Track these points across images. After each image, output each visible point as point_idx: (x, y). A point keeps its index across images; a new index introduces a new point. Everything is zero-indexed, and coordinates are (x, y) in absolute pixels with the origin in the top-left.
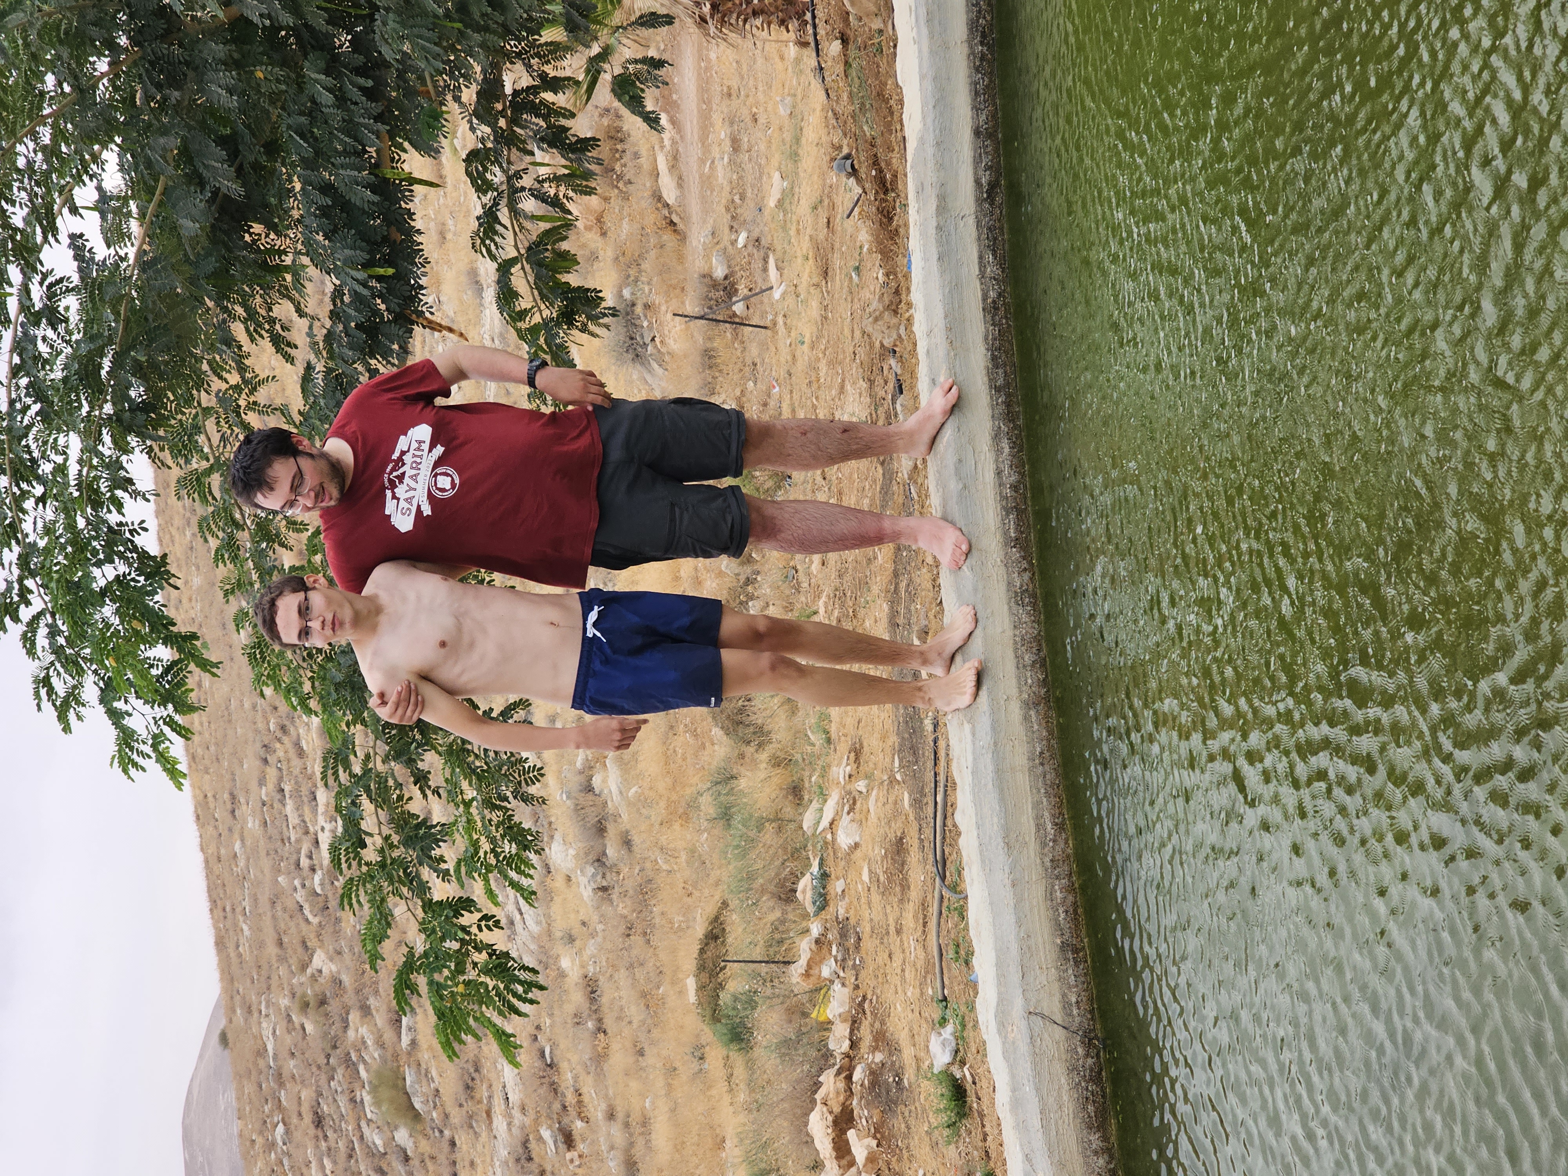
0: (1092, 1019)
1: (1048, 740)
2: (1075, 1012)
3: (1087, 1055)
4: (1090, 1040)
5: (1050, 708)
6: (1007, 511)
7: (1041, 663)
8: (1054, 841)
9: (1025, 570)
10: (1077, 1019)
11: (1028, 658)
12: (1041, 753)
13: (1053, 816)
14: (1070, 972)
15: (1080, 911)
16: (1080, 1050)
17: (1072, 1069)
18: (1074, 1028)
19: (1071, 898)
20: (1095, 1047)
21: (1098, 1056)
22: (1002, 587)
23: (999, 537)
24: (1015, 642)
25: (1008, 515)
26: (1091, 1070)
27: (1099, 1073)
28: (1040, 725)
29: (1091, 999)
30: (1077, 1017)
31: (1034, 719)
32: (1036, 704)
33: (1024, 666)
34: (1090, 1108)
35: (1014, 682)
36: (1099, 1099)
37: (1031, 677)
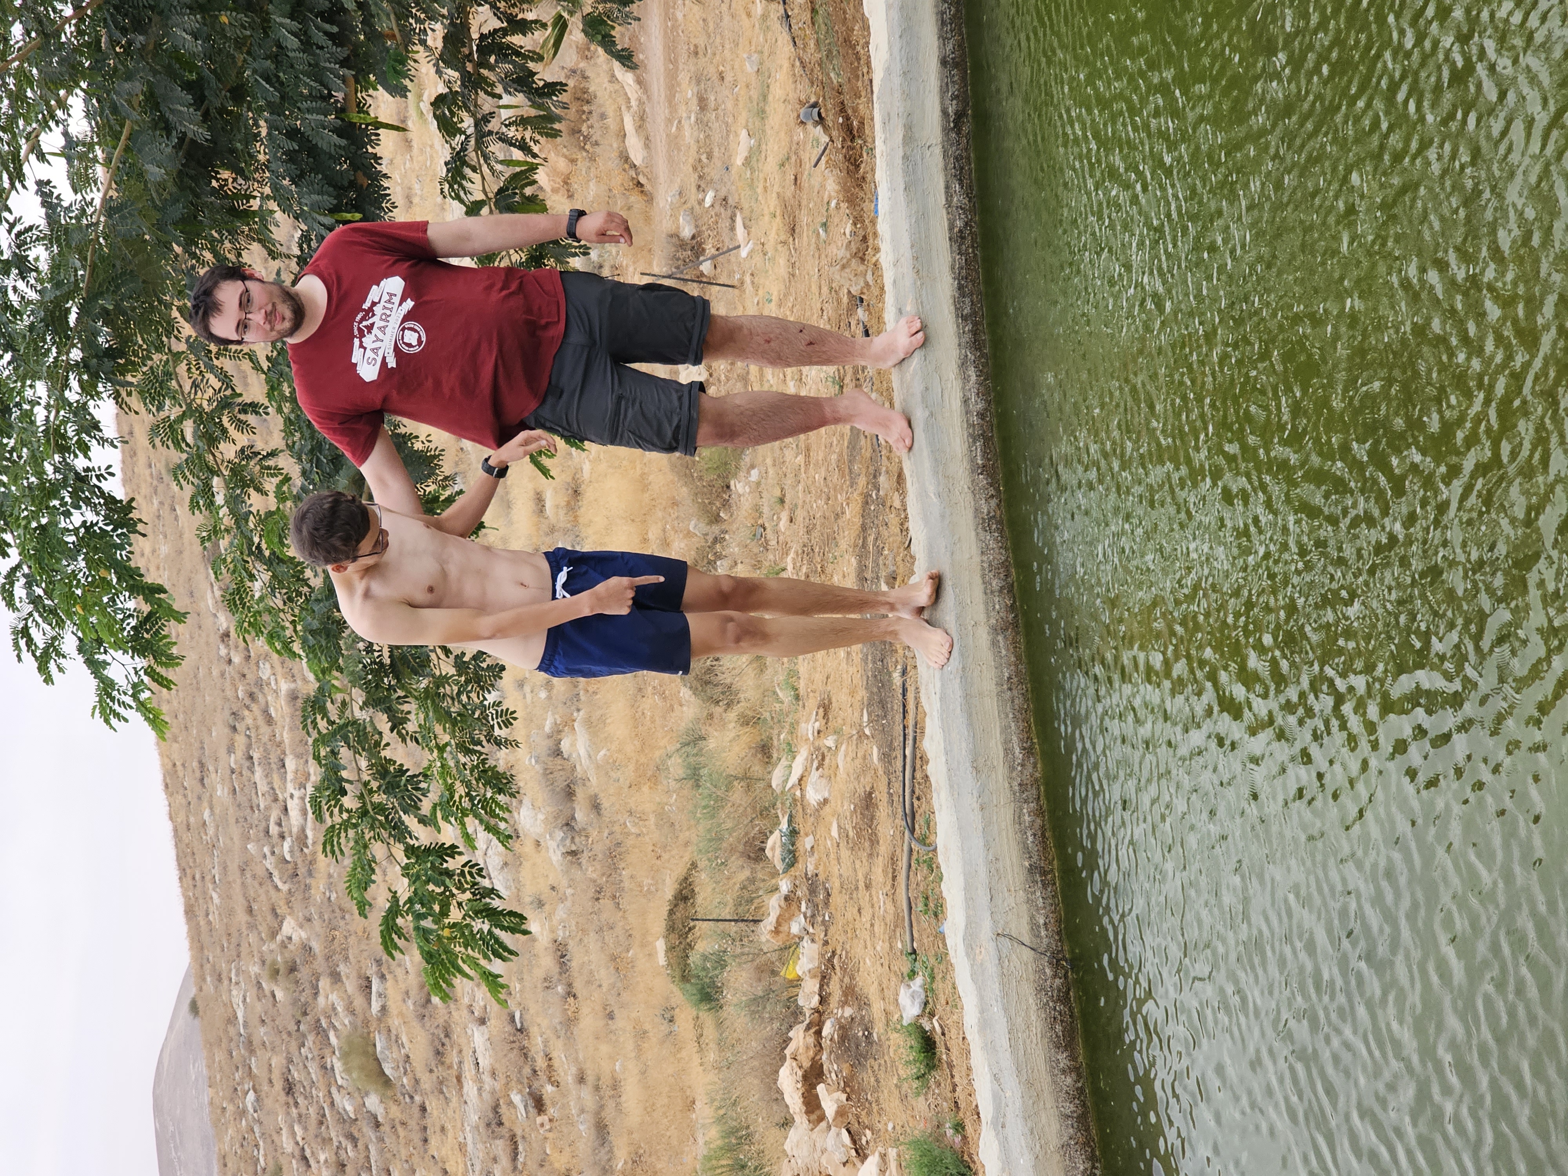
0: (1060, 940)
1: (1016, 665)
2: (1043, 933)
3: (1055, 976)
4: (1058, 961)
5: (1017, 633)
6: (974, 438)
7: (1009, 589)
8: (1023, 765)
9: (992, 496)
10: (1046, 941)
11: (996, 584)
12: (1009, 678)
13: (1021, 740)
14: (1039, 894)
15: (1048, 834)
16: (1048, 971)
17: (1040, 990)
18: (1042, 949)
19: (1039, 821)
20: (1063, 967)
21: (1066, 976)
22: (969, 514)
23: (966, 464)
24: (983, 569)
25: (974, 442)
26: (1059, 990)
27: (1067, 993)
28: (1008, 650)
29: (1059, 921)
30: (1045, 938)
31: (1002, 644)
32: (1004, 630)
33: (992, 592)
34: (1058, 1028)
35: (981, 608)
36: (1068, 1019)
37: (999, 603)
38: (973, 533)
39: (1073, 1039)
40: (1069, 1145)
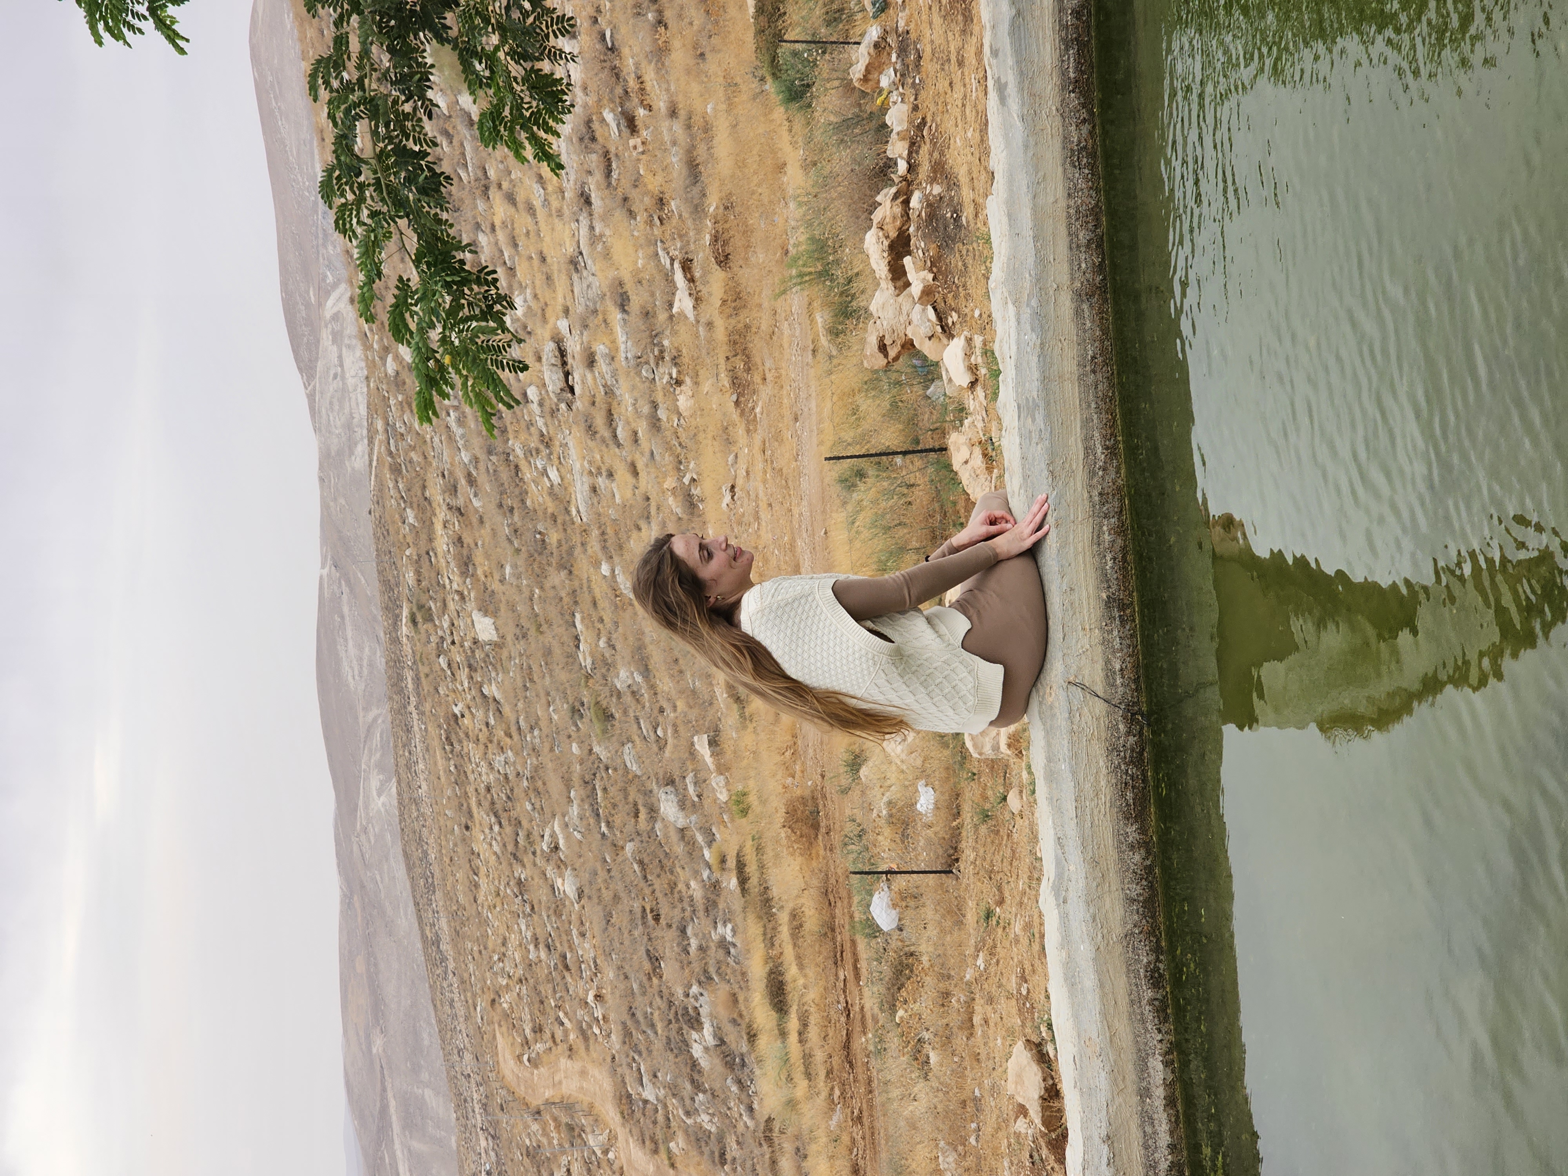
0: (1137, 690)
1: (1102, 341)
2: (1118, 681)
3: (1129, 733)
4: (1133, 715)
5: (1105, 300)
6: (1066, 44)
7: (1098, 244)
8: (1104, 469)
9: (1084, 121)
10: (1121, 690)
11: (1083, 236)
12: (1094, 357)
13: (1104, 437)
14: (1115, 633)
15: (1129, 558)
16: (1121, 726)
17: (1112, 749)
18: (1116, 701)
19: (1120, 542)
20: (1138, 722)
21: (1141, 733)
22: (1056, 144)
23: (1056, 79)
24: (1069, 216)
25: (1067, 49)
26: (1133, 750)
27: (1141, 753)
28: (1093, 321)
29: (1136, 667)
30: (1121, 689)
31: (1087, 313)
32: (1090, 296)
33: (1078, 246)
34: (1129, 795)
35: (1065, 267)
36: (1139, 784)
37: (1086, 260)
38: (1060, 170)
39: (1144, 808)
40: (1132, 934)
